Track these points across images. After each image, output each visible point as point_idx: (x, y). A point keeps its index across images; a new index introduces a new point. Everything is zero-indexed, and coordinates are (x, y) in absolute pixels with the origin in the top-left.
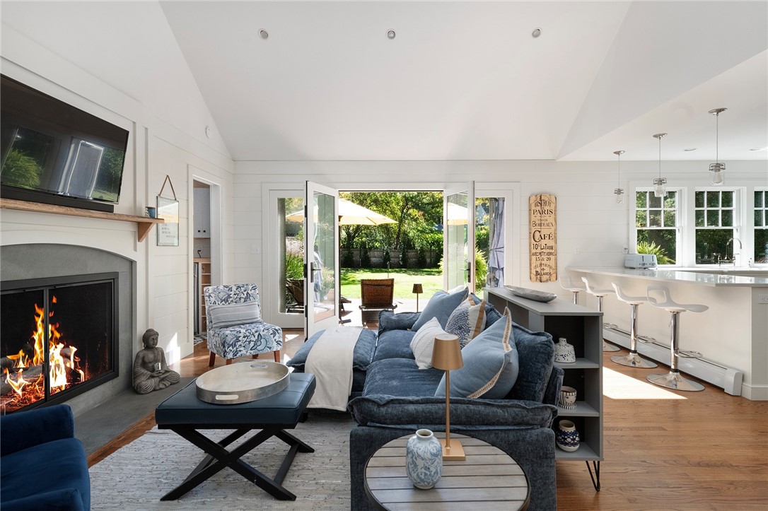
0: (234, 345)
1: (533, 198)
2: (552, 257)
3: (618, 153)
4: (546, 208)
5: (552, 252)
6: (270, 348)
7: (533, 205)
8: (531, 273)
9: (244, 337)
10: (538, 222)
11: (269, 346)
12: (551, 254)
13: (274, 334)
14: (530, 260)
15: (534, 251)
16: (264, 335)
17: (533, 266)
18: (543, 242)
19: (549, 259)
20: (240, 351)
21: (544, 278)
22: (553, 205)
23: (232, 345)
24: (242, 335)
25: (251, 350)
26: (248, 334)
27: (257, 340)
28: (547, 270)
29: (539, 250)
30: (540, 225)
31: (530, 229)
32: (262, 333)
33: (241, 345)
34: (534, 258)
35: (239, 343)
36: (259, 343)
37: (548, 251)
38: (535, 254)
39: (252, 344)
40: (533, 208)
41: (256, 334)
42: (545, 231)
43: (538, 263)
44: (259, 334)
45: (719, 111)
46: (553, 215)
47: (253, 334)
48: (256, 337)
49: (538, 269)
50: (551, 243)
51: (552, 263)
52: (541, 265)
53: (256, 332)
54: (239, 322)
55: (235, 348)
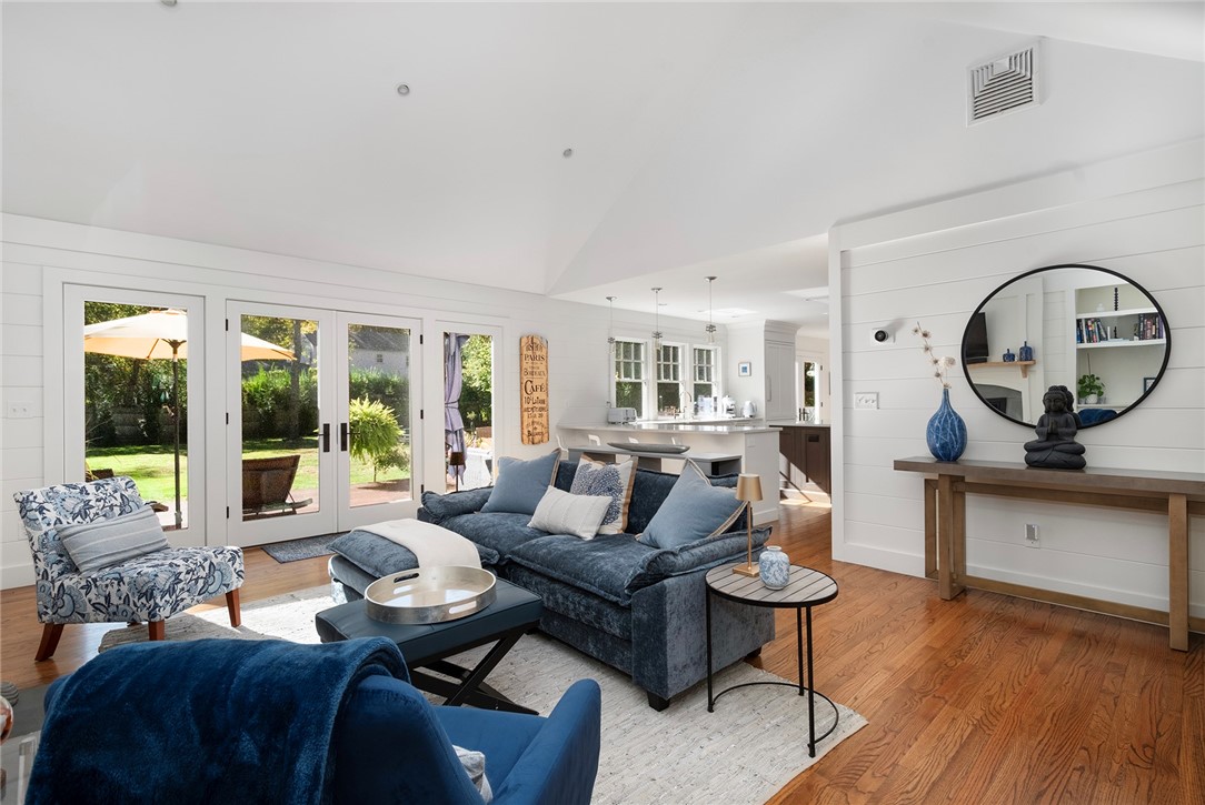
0: (171, 591)
1: (524, 340)
2: (544, 413)
3: (609, 298)
4: (538, 353)
5: (543, 406)
6: (227, 586)
7: (525, 348)
8: (522, 434)
9: (188, 573)
10: (530, 370)
11: (227, 583)
12: (542, 409)
13: (233, 559)
14: (522, 418)
15: (525, 406)
16: (218, 564)
17: (525, 424)
18: (535, 395)
19: (541, 416)
20: (182, 600)
21: (537, 438)
22: (544, 350)
23: (168, 591)
24: (183, 569)
25: (199, 594)
26: (193, 566)
27: (209, 575)
28: (539, 429)
29: (531, 405)
30: (532, 373)
31: (521, 378)
32: (215, 561)
33: (183, 589)
34: (526, 414)
35: (180, 586)
36: (210, 581)
37: (540, 405)
38: (527, 410)
39: (201, 582)
40: (525, 352)
41: (207, 564)
42: (537, 382)
43: (531, 420)
44: (211, 563)
45: (712, 279)
46: (544, 363)
47: (201, 565)
48: (207, 571)
49: (531, 429)
50: (542, 396)
51: (544, 420)
52: (533, 422)
53: (205, 560)
54: (137, 552)
55: (174, 597)
